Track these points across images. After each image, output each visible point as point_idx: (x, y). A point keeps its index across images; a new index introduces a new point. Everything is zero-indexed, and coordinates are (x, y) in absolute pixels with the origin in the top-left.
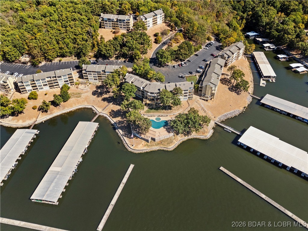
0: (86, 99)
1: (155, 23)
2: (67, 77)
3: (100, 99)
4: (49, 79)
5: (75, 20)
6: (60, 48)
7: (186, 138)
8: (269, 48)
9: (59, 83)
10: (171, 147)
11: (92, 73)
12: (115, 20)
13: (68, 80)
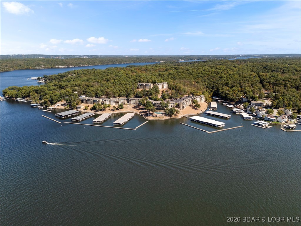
0: (130, 109)
1: (163, 87)
2: (123, 100)
3: (136, 109)
4: (116, 101)
5: (127, 84)
6: (120, 93)
7: (170, 118)
8: (221, 101)
9: (119, 103)
10: (163, 119)
11: (133, 100)
12: (145, 85)
13: (123, 102)
